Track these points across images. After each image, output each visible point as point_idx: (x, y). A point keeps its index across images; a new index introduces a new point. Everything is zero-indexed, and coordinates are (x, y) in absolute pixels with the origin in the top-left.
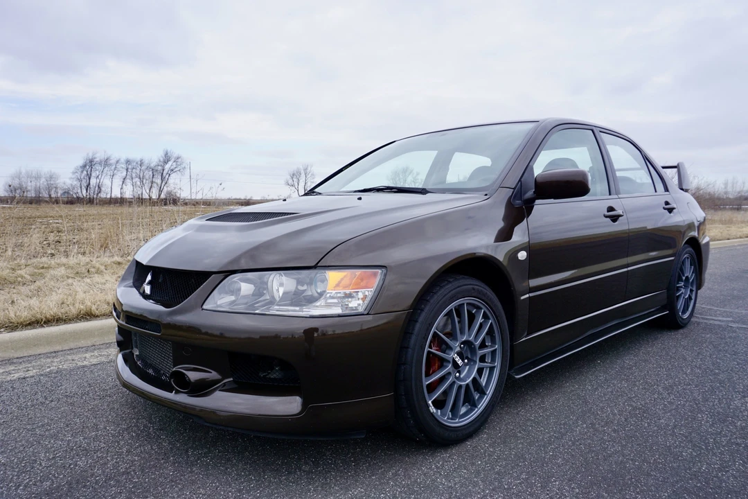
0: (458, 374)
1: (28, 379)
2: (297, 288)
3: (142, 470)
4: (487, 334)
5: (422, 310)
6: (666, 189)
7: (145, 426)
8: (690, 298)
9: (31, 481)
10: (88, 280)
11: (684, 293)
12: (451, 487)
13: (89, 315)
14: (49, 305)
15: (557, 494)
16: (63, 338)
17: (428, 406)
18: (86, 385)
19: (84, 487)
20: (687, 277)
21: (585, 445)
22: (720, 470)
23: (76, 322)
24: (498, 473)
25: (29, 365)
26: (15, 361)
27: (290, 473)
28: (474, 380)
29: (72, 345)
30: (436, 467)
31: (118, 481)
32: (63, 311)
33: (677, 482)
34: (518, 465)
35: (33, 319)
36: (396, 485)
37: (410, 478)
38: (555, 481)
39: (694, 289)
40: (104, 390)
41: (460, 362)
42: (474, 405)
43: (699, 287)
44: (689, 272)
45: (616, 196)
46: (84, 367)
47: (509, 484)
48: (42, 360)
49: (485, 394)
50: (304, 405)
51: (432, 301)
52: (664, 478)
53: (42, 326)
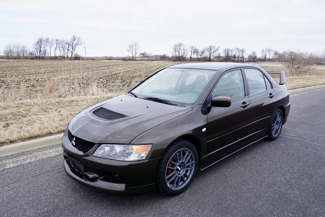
0: (179, 172)
1: (32, 163)
2: (124, 149)
3: (76, 204)
4: (190, 157)
5: (165, 155)
6: (272, 87)
7: (75, 186)
8: (279, 128)
9: (41, 207)
10: (48, 116)
11: (276, 127)
12: (173, 212)
13: (50, 134)
14: (35, 130)
15: (205, 215)
16: (41, 143)
17: (167, 185)
18: (53, 166)
19: (58, 210)
20: (278, 122)
21: (220, 196)
22: (261, 207)
23: (46, 136)
24: (189, 207)
25: (31, 156)
26: (25, 153)
27: (122, 205)
28: (184, 174)
29: (45, 146)
30: (170, 204)
31: (68, 208)
32: (40, 132)
33: (245, 212)
34: (196, 204)
35: (30, 136)
36: (155, 211)
37: (160, 209)
38: (206, 211)
39: (281, 125)
40: (59, 169)
41: (179, 169)
42: (184, 182)
43: (283, 123)
44: (279, 119)
45: (247, 97)
46: (51, 157)
47: (191, 211)
48: (35, 153)
49: (189, 178)
50: (126, 187)
51: (169, 152)
52: (241, 210)
53: (33, 139)
